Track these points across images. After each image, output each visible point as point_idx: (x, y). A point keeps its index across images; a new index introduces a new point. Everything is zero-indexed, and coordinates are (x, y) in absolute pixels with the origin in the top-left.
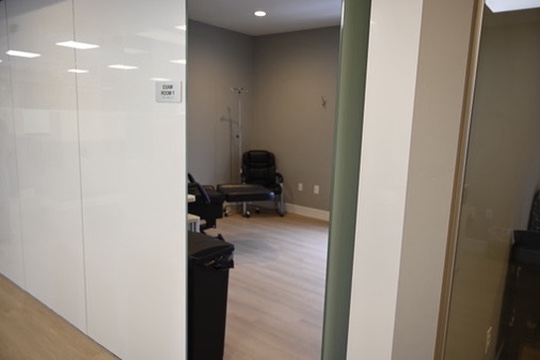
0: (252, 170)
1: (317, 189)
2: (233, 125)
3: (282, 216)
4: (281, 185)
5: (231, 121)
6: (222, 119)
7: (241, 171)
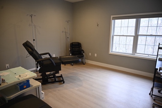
0: (74, 49)
1: (96, 55)
2: (67, 33)
3: (84, 64)
4: (84, 54)
5: (66, 32)
6: (63, 32)
7: (70, 49)
